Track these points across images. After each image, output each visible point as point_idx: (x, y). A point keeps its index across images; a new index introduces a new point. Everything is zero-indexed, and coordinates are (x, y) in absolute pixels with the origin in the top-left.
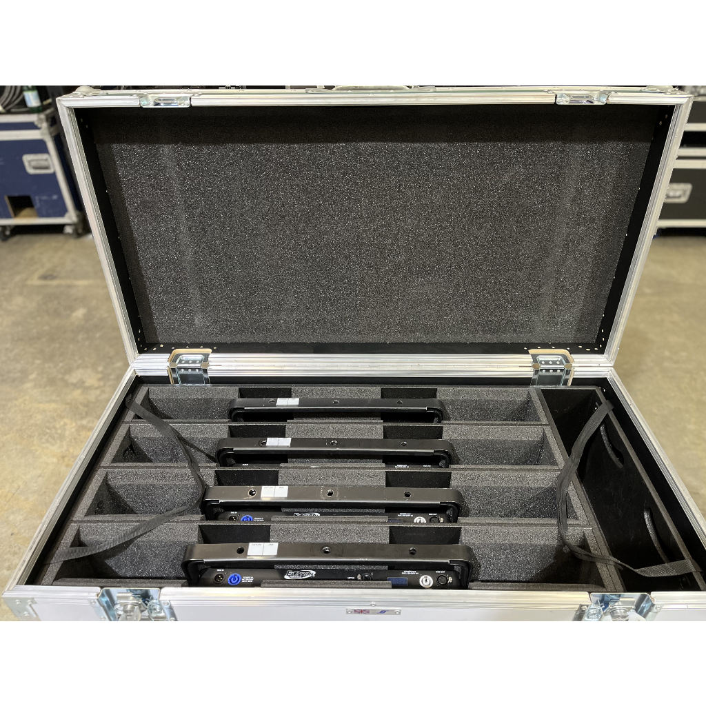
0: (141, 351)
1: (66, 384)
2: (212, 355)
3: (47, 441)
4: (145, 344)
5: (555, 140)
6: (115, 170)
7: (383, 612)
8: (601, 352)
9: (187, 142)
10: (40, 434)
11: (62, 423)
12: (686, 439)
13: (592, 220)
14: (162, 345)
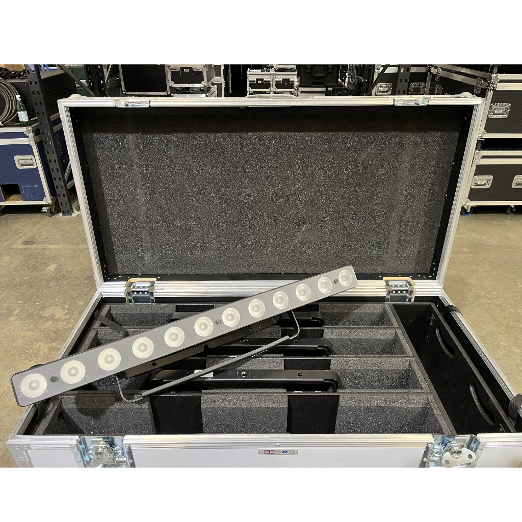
0: (105, 280)
1: (41, 317)
2: (156, 282)
3: (26, 358)
4: (109, 275)
5: (395, 130)
6: (94, 150)
7: (285, 452)
8: (434, 278)
9: (144, 132)
10: (20, 354)
11: (37, 345)
12: (500, 352)
13: (422, 185)
14: (120, 276)
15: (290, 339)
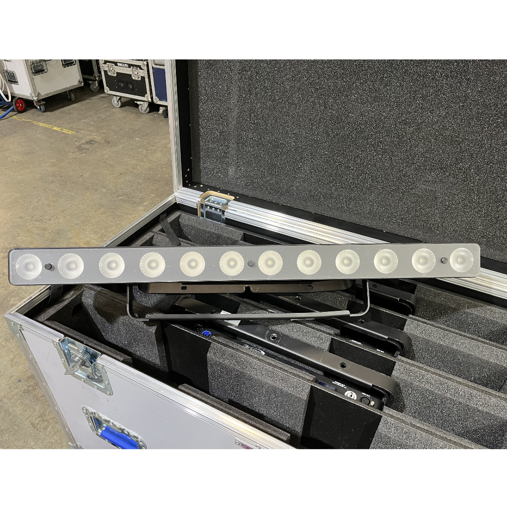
0: (185, 185)
2: (232, 202)
14: (202, 186)
15: (351, 316)
